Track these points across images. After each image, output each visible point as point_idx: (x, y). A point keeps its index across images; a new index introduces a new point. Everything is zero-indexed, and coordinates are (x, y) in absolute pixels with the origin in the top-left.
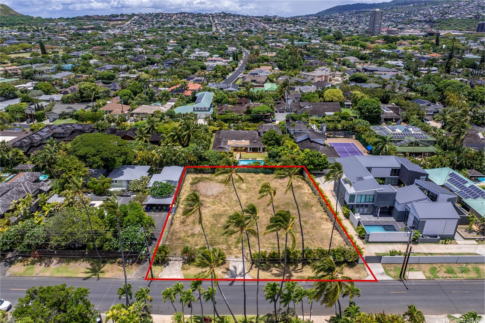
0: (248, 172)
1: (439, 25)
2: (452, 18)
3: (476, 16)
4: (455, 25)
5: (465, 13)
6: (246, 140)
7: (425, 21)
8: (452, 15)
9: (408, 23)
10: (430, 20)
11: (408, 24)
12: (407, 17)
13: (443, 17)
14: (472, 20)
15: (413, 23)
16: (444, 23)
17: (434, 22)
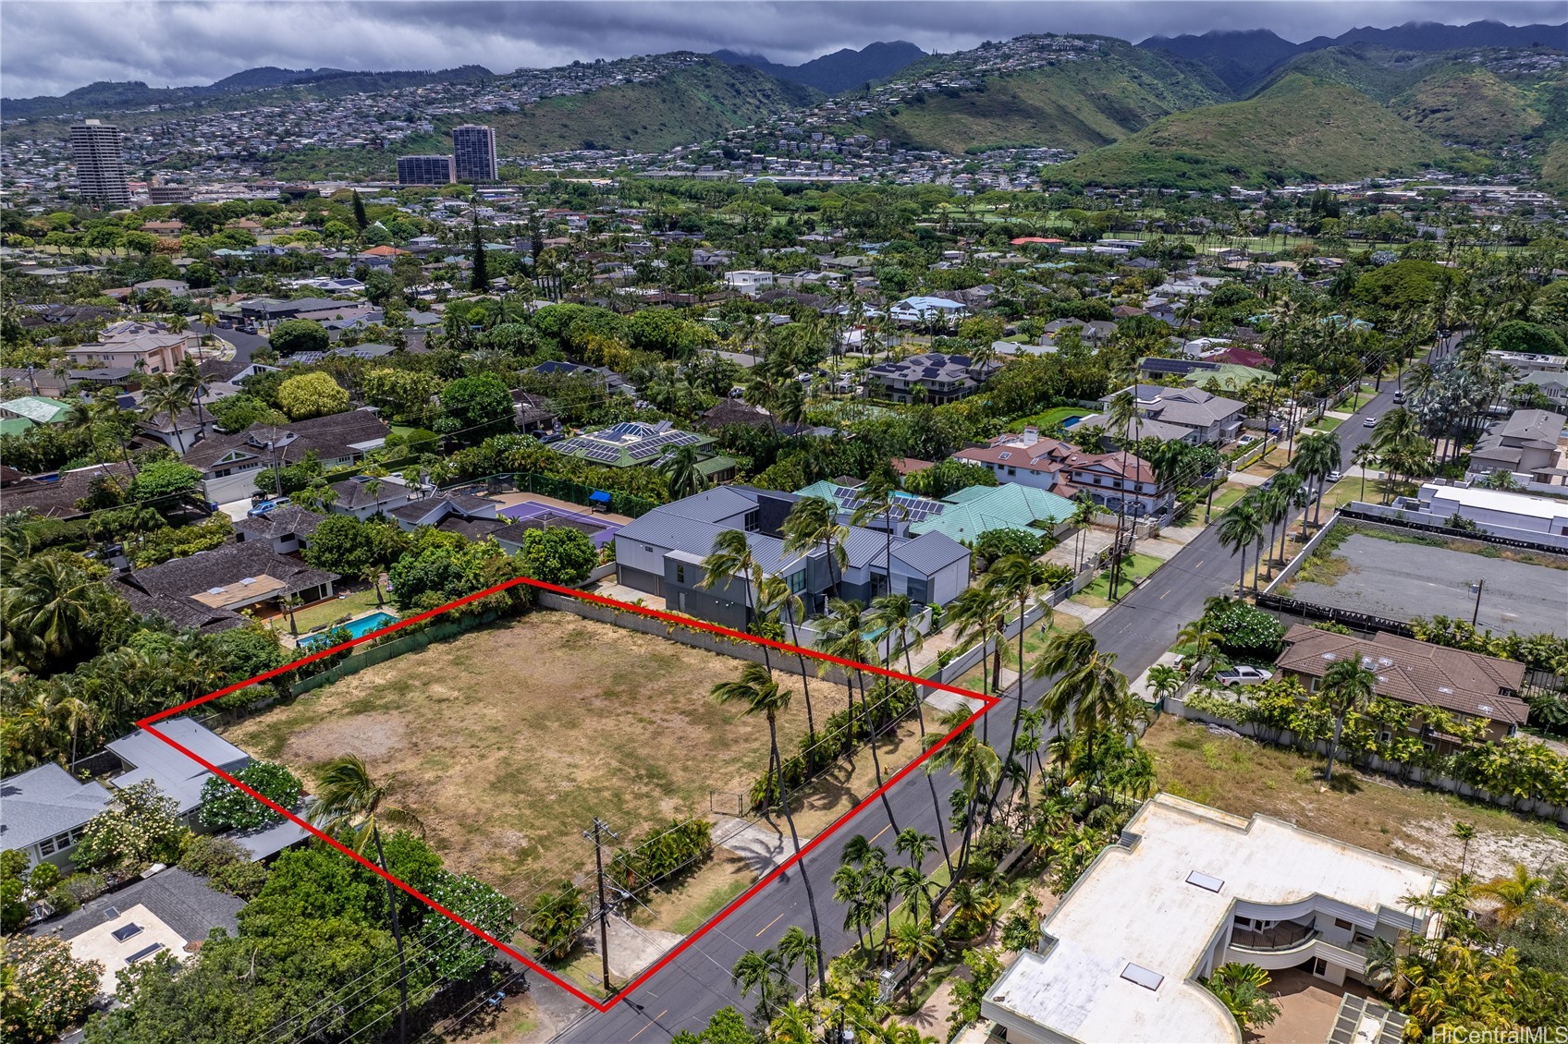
0: (390, 657)
1: (284, 169)
2: (311, 148)
3: (373, 141)
4: (327, 165)
5: (340, 133)
6: (254, 575)
7: (236, 157)
8: (307, 137)
9: (183, 163)
10: (251, 155)
11: (186, 168)
12: (165, 145)
13: (284, 145)
14: (369, 152)
15: (198, 164)
16: (294, 161)
17: (265, 159)
